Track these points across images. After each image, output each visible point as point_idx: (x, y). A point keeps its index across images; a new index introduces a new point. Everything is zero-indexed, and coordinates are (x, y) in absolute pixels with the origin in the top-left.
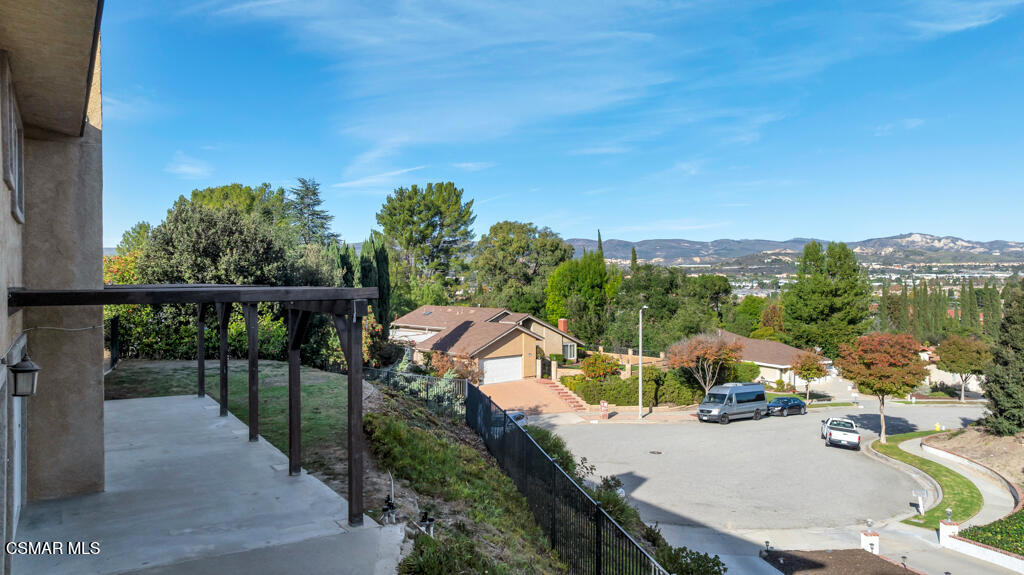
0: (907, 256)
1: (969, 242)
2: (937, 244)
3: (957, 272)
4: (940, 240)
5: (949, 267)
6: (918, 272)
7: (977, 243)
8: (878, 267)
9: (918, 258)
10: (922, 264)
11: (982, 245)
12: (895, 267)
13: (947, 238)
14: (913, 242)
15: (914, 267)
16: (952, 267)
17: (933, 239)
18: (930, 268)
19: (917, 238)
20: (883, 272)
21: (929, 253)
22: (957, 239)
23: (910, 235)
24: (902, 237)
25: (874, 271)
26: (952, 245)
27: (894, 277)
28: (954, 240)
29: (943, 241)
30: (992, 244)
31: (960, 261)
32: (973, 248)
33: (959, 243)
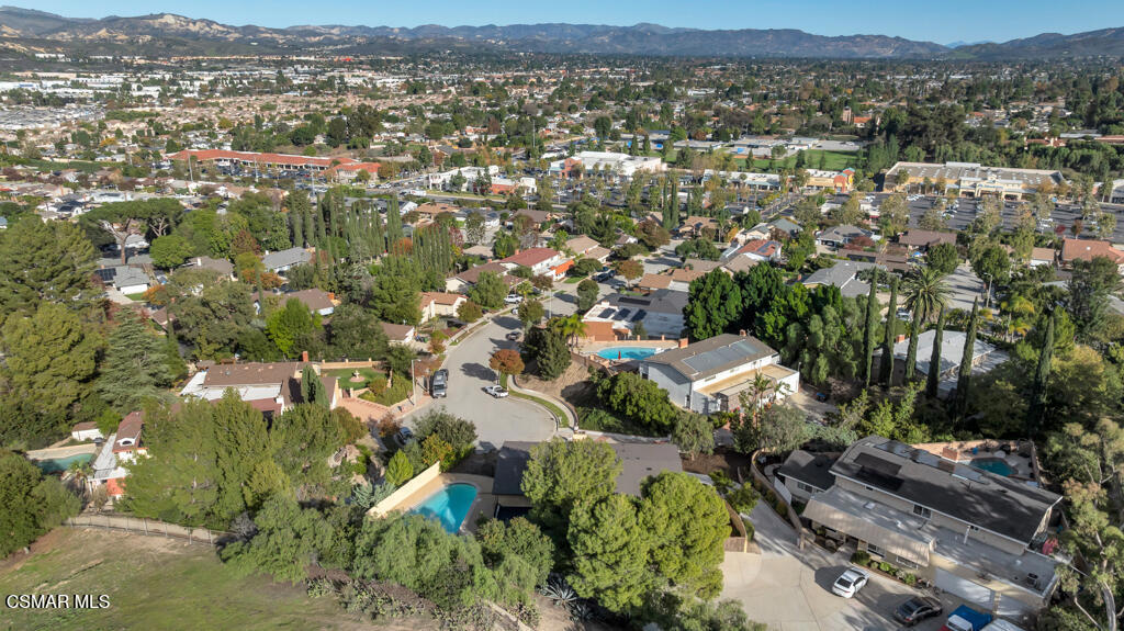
0: (169, 46)
1: (223, 26)
2: (192, 28)
3: (226, 68)
4: (194, 23)
5: (217, 61)
6: (190, 69)
7: (232, 27)
8: (143, 62)
9: (181, 48)
10: (189, 58)
11: (236, 29)
12: (161, 61)
13: (202, 21)
14: (166, 24)
15: (182, 62)
16: (221, 61)
17: (188, 21)
18: (199, 62)
19: (170, 20)
20: (151, 69)
21: (191, 43)
22: (212, 22)
23: (162, 15)
24: (153, 17)
25: (140, 68)
26: (207, 29)
27: (167, 77)
28: (210, 23)
29: (198, 24)
30: (245, 28)
31: (224, 54)
32: (229, 33)
33: (214, 27)
